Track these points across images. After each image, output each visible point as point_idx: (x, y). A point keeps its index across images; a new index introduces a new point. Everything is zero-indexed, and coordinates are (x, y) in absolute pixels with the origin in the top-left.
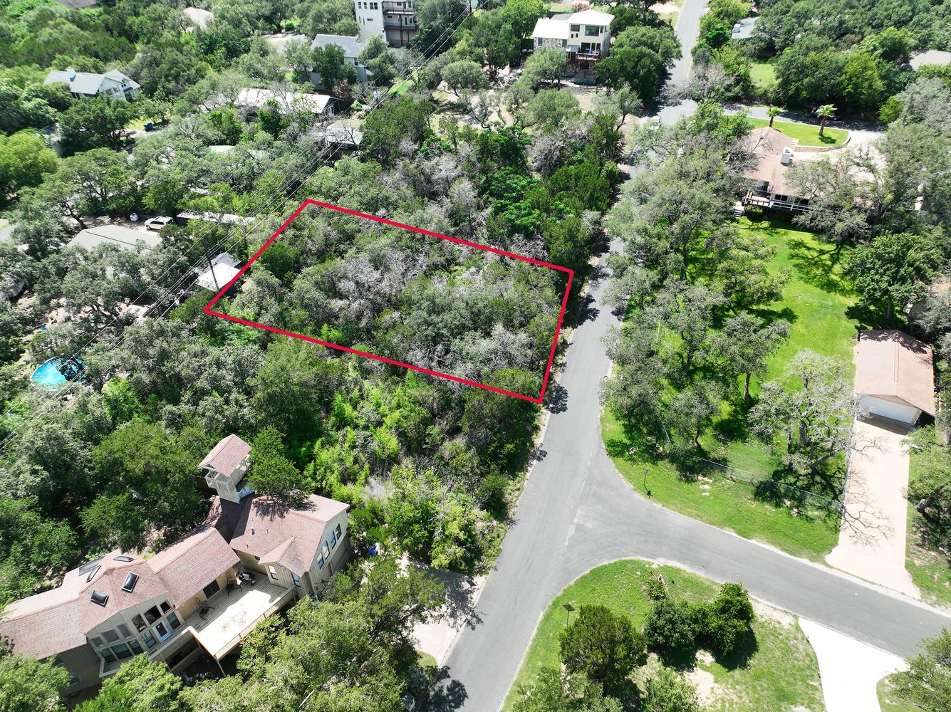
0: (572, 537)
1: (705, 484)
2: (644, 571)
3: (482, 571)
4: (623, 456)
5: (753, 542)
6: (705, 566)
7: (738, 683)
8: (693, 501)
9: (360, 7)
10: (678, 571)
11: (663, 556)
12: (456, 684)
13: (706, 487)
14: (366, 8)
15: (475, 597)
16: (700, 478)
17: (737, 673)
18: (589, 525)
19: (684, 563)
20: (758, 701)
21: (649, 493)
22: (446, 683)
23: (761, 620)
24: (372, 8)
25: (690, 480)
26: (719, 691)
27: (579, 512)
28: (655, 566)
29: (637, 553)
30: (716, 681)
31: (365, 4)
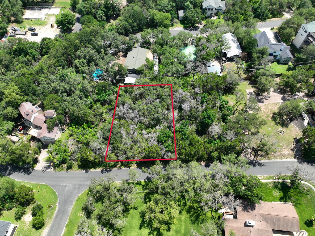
0: (63, 185)
1: (82, 214)
2: (55, 202)
3: (54, 169)
4: (89, 191)
5: (65, 228)
6: (57, 216)
7: (29, 227)
8: (76, 211)
9: (302, 28)
10: (55, 210)
11: (59, 206)
12: (31, 172)
13: (81, 214)
14: (304, 30)
15: (49, 170)
16: (84, 212)
17: (32, 226)
18: (67, 188)
19: (57, 211)
20: (25, 231)
21: (77, 200)
22: (31, 171)
23: (43, 231)
24: (305, 31)
25: (83, 210)
26: (28, 223)
27: (70, 185)
28: (56, 205)
29: (59, 200)
30: (30, 222)
31: (305, 28)
